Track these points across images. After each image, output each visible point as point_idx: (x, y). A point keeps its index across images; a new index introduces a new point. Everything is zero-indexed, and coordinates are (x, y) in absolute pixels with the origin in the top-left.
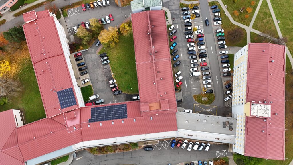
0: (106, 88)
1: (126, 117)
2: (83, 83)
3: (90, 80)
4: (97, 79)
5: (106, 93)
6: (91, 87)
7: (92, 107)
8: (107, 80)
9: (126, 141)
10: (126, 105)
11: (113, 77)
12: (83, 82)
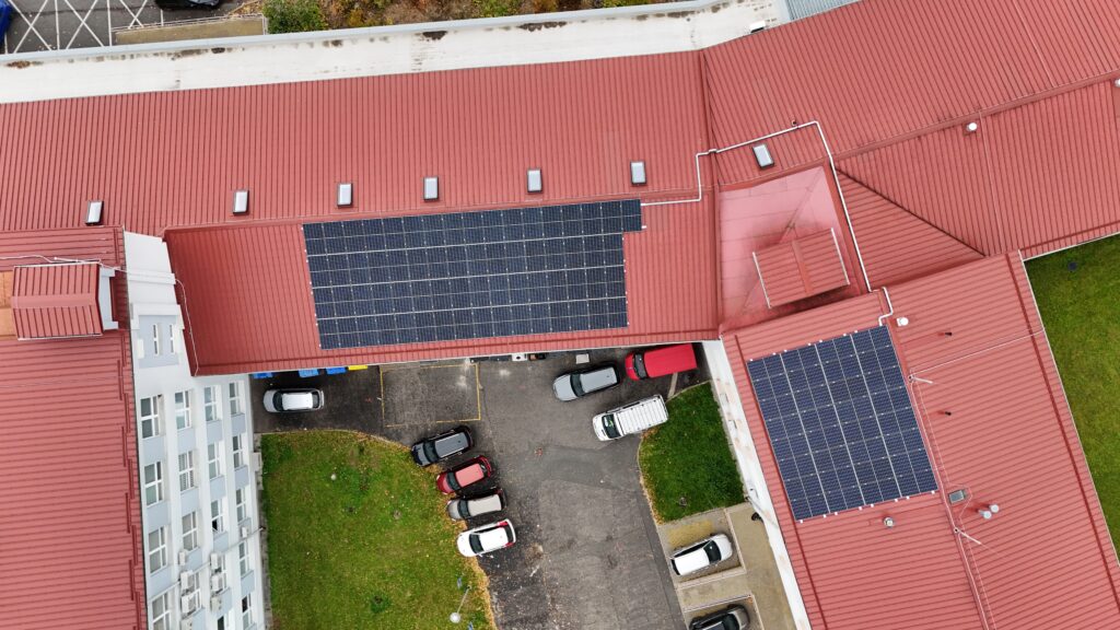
0: (536, 485)
1: (311, 230)
2: (721, 542)
3: (668, 559)
4: (612, 563)
5: (543, 448)
6: (659, 505)
7: (620, 331)
8: (528, 552)
9: (337, 43)
10: (327, 343)
11: (484, 581)
12: (725, 552)
